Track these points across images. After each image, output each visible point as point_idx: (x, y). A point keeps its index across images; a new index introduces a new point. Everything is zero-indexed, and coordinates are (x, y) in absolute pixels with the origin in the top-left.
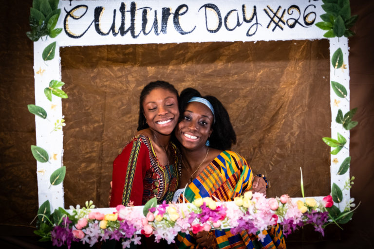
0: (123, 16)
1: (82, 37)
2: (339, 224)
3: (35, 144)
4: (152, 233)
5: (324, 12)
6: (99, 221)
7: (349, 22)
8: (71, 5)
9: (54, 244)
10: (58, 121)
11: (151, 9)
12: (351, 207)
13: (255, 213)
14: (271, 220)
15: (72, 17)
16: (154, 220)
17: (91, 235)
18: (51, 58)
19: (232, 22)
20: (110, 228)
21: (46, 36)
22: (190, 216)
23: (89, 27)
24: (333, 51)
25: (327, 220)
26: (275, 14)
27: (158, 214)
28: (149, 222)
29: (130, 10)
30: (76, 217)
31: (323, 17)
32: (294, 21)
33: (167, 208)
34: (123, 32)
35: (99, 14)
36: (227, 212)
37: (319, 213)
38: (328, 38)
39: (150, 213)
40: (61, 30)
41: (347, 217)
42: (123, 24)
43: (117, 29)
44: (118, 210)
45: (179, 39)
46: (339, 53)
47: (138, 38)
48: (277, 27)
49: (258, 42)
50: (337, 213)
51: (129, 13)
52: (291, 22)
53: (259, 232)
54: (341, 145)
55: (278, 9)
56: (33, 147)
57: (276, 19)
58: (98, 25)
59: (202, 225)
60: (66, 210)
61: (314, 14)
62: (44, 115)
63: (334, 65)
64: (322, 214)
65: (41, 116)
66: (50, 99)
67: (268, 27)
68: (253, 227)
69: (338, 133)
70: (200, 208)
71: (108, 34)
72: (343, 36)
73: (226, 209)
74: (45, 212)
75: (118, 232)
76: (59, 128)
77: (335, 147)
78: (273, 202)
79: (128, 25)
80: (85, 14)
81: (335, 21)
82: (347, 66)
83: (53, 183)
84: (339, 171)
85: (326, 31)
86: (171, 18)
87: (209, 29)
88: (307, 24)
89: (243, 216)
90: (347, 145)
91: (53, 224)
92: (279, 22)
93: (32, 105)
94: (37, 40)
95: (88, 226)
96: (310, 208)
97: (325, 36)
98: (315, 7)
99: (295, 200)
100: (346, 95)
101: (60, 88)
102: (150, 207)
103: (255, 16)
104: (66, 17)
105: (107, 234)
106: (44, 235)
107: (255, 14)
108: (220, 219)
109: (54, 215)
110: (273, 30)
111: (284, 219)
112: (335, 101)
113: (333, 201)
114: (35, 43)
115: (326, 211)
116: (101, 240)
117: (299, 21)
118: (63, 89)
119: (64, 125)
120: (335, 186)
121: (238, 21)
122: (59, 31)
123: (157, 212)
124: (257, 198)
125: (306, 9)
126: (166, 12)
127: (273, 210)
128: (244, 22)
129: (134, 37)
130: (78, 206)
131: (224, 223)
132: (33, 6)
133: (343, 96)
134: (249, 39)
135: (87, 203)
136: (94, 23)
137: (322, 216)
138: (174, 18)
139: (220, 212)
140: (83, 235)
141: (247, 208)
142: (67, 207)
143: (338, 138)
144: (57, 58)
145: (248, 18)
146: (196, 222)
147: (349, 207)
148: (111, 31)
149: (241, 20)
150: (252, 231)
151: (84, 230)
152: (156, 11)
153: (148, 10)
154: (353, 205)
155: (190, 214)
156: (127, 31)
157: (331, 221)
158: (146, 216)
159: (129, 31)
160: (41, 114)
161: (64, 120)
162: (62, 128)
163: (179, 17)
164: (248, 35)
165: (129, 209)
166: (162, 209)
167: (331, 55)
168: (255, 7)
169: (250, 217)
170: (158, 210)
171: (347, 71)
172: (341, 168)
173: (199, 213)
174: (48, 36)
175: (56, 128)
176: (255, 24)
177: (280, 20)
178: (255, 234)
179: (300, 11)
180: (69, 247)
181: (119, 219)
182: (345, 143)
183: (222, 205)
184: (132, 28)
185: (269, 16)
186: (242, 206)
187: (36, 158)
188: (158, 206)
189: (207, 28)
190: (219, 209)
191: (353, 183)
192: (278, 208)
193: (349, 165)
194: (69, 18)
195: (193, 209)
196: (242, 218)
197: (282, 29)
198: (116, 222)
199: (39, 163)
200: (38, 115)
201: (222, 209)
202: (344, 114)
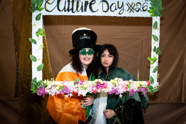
0: (69, 4)
1: (52, 12)
2: (152, 93)
3: (32, 54)
4: (77, 92)
5: (151, 6)
6: (56, 86)
7: (161, 11)
9: (38, 95)
10: (41, 45)
11: (80, 1)
12: (157, 86)
13: (118, 86)
14: (125, 89)
15: (48, 3)
16: (78, 87)
17: (53, 92)
18: (39, 19)
19: (113, 8)
20: (60, 89)
21: (37, 11)
22: (92, 86)
23: (55, 8)
24: (154, 22)
25: (147, 90)
26: (131, 6)
27: (80, 85)
28: (76, 87)
29: (71, 1)
30: (47, 84)
31: (150, 8)
32: (138, 9)
33: (83, 82)
34: (68, 10)
35: (59, 3)
36: (107, 85)
37: (144, 88)
40: (44, 8)
41: (155, 90)
42: (69, 7)
43: (66, 9)
44: (64, 82)
45: (92, 14)
46: (156, 23)
47: (75, 13)
49: (123, 17)
50: (152, 88)
51: (71, 2)
52: (137, 9)
53: (120, 94)
54: (155, 61)
55: (132, 4)
56: (30, 55)
57: (131, 8)
58: (59, 7)
59: (97, 90)
60: (43, 81)
61: (147, 7)
62: (35, 43)
63: (154, 28)
64: (146, 88)
65: (34, 43)
66: (38, 36)
67: (128, 11)
68: (117, 92)
69: (154, 56)
70: (97, 83)
71: (62, 11)
72: (158, 16)
73: (107, 84)
74: (35, 81)
75: (63, 91)
76: (41, 48)
77: (152, 61)
78: (126, 82)
79: (71, 7)
80: (53, 2)
81: (155, 10)
82: (159, 29)
83: (38, 70)
85: (151, 14)
86: (88, 5)
88: (144, 11)
89: (113, 87)
90: (157, 61)
91: (38, 86)
92: (132, 9)
93: (31, 39)
94: (33, 12)
95: (51, 88)
96: (141, 85)
97: (151, 16)
98: (147, 4)
99: (135, 82)
100: (158, 40)
101: (42, 32)
102: (77, 82)
103: (123, 6)
104: (46, 3)
105: (59, 91)
106: (34, 91)
107: (123, 5)
108: (104, 88)
109: (38, 83)
110: (130, 12)
111: (130, 90)
112: (153, 42)
114: (33, 13)
115: (147, 87)
116: (57, 94)
117: (140, 9)
119: (43, 47)
120: (152, 77)
122: (43, 9)
123: (79, 84)
124: (120, 80)
125: (143, 4)
126: (86, 3)
127: (126, 85)
128: (118, 9)
129: (73, 12)
130: (48, 80)
131: (106, 90)
133: (156, 41)
134: (120, 16)
135: (51, 79)
136: (57, 6)
137: (146, 89)
138: (90, 6)
140: (49, 91)
141: (115, 84)
142: (43, 80)
143: (154, 58)
144: (41, 20)
145: (120, 7)
146: (95, 89)
148: (64, 10)
149: (117, 7)
150: (117, 93)
151: (50, 90)
152: (82, 2)
154: (158, 85)
155: (92, 85)
156: (70, 10)
157: (149, 91)
158: (75, 85)
160: (34, 42)
161: (43, 45)
162: (42, 48)
163: (92, 5)
164: (119, 14)
165: (68, 82)
166: (81, 83)
167: (153, 24)
168: (123, 2)
169: (117, 88)
171: (159, 31)
172: (154, 70)
173: (96, 85)
175: (40, 48)
176: (122, 9)
177: (133, 8)
178: (118, 94)
179: (141, 5)
180: (44, 96)
181: (64, 86)
183: (105, 82)
184: (72, 9)
185: (128, 6)
186: (114, 83)
187: (32, 60)
189: (103, 10)
190: (104, 84)
191: (158, 76)
192: (128, 84)
193: (157, 69)
194: (47, 4)
195: (94, 84)
196: (113, 88)
197: (133, 12)
198: (63, 87)
199: (33, 62)
200: (33, 42)
201: (105, 84)
202: (157, 48)
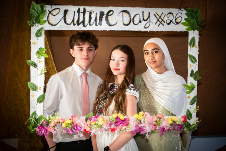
0: (79, 15)
1: (57, 25)
3: (30, 81)
4: (89, 131)
5: (186, 17)
6: (62, 123)
7: (200, 23)
8: (51, 8)
9: (38, 135)
10: (43, 69)
11: (94, 12)
13: (144, 123)
14: (153, 127)
15: (52, 14)
16: (91, 124)
17: (58, 130)
18: (40, 35)
19: (136, 20)
20: (67, 127)
21: (37, 24)
22: (110, 123)
23: (61, 20)
24: (190, 38)
25: (183, 129)
26: (160, 17)
27: (93, 121)
28: (88, 125)
30: (50, 121)
31: (186, 19)
32: (170, 21)
33: (98, 118)
34: (78, 23)
35: (66, 14)
36: (129, 121)
37: (179, 125)
38: (188, 31)
39: (89, 120)
40: (46, 21)
41: (194, 128)
42: (79, 19)
43: (75, 22)
45: (108, 28)
46: (193, 39)
47: (86, 27)
48: (161, 24)
49: (150, 31)
50: (189, 125)
51: (82, 13)
52: (168, 22)
53: (146, 133)
54: (192, 89)
55: (162, 14)
56: (28, 82)
57: (160, 20)
58: (65, 19)
59: (116, 128)
61: (180, 18)
62: (35, 66)
63: (190, 46)
64: (181, 125)
65: (34, 66)
66: (39, 58)
67: (156, 24)
68: (143, 130)
70: (115, 119)
71: (70, 24)
72: (196, 30)
74: (33, 117)
75: (71, 129)
76: (43, 73)
78: (154, 118)
79: (81, 20)
80: (59, 13)
81: (192, 21)
82: (198, 47)
83: (39, 102)
84: (191, 103)
85: (187, 27)
86: (104, 17)
87: (124, 23)
88: (177, 23)
90: (196, 89)
91: (38, 123)
92: (162, 21)
93: (29, 61)
94: (33, 26)
95: (56, 126)
96: (174, 122)
97: (186, 30)
98: (182, 14)
100: (196, 62)
101: (44, 52)
102: (89, 117)
103: (149, 18)
105: (66, 130)
106: (32, 130)
107: (149, 16)
108: (125, 125)
109: (38, 119)
110: (158, 26)
111: (160, 127)
112: (190, 65)
113: (187, 119)
114: (32, 28)
115: (183, 123)
116: (63, 133)
117: (172, 21)
118: (45, 52)
119: (46, 71)
120: (188, 111)
121: (140, 20)
124: (146, 115)
125: (176, 15)
126: (102, 14)
127: (154, 122)
128: (143, 21)
129: (84, 26)
131: (128, 128)
132: (32, 8)
133: (194, 63)
134: (146, 30)
136: (63, 18)
138: (106, 17)
139: (126, 121)
140: (53, 130)
141: (140, 120)
143: (191, 85)
144: (43, 36)
145: (145, 18)
146: (113, 126)
147: (195, 122)
148: (72, 23)
149: (142, 20)
150: (142, 133)
151: (54, 128)
152: (96, 13)
153: (92, 12)
154: (198, 121)
155: (110, 122)
156: (81, 23)
157: (185, 129)
158: (86, 122)
159: (82, 23)
161: (46, 69)
162: (44, 73)
163: (109, 16)
164: (145, 28)
165: (78, 118)
166: (95, 119)
167: (189, 40)
168: (149, 13)
169: (142, 125)
170: (93, 119)
171: (197, 49)
172: (191, 101)
173: (114, 122)
174: (39, 24)
175: (41, 73)
176: (149, 22)
178: (144, 134)
179: (173, 16)
181: (73, 123)
182: (194, 88)
183: (127, 118)
184: (83, 22)
185: (157, 18)
186: (138, 119)
187: (30, 88)
188: (93, 117)
190: (125, 120)
191: (198, 109)
192: (157, 120)
193: (196, 100)
194: (50, 15)
195: (111, 119)
196: (137, 125)
197: (163, 25)
198: (71, 124)
199: (31, 91)
200: (32, 65)
201: (127, 120)
202: (194, 72)
